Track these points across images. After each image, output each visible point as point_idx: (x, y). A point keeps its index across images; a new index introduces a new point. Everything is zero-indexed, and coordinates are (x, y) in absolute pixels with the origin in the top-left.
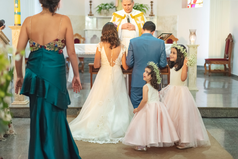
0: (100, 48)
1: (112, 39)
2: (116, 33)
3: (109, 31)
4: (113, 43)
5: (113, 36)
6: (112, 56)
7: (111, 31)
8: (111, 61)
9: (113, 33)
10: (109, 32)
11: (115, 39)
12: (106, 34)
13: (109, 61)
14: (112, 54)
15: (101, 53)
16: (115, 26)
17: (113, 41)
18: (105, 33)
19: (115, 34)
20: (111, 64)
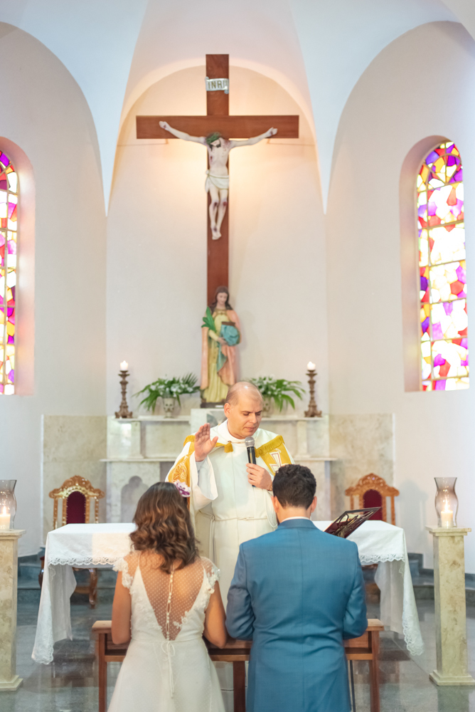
0: (128, 575)
1: (170, 538)
2: (182, 518)
3: (159, 511)
4: (174, 552)
5: (173, 528)
6: (169, 601)
7: (166, 510)
8: (168, 622)
9: (173, 514)
10: (158, 515)
11: (180, 537)
12: (147, 522)
13: (159, 622)
14: (170, 594)
15: (131, 593)
16: (181, 492)
17: (172, 545)
18: (146, 519)
19: (181, 520)
20: (168, 633)
